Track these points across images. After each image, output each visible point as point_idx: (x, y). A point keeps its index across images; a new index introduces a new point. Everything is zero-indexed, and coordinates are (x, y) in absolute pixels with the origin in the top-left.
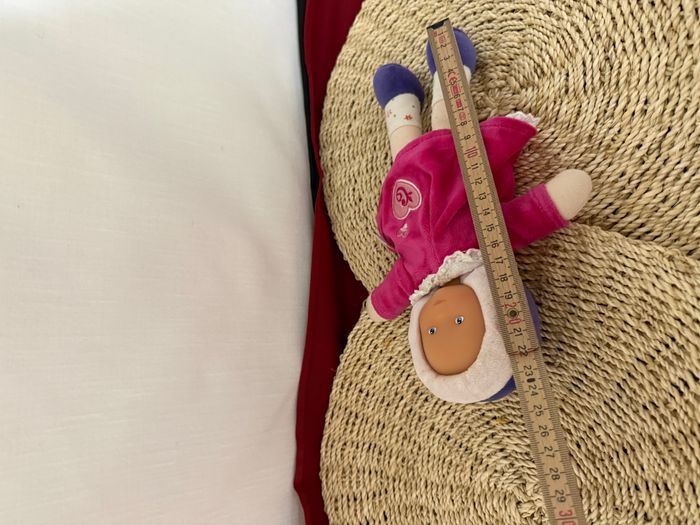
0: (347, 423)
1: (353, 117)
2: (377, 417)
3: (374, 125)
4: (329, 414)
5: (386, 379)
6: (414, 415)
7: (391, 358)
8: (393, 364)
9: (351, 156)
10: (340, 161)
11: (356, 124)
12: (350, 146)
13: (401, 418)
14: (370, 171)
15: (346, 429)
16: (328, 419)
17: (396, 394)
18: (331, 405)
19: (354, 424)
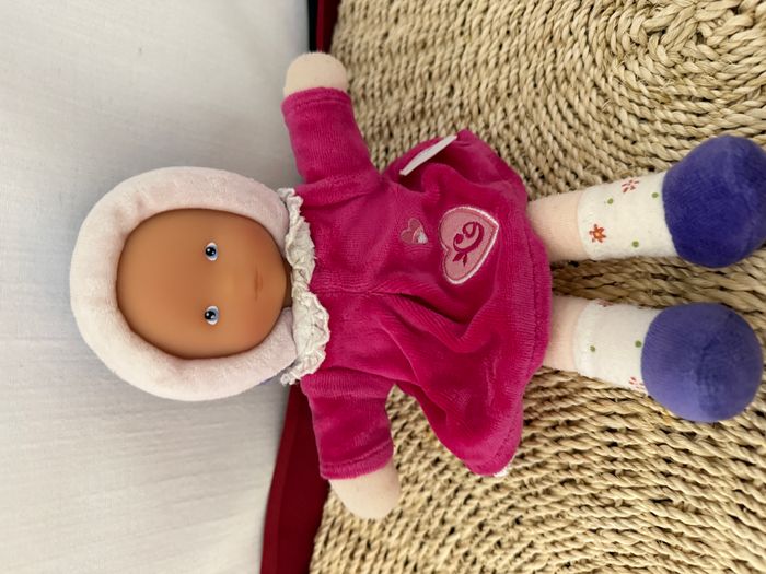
0: (352, 556)
1: (392, 20)
2: (403, 553)
3: (431, 35)
4: (322, 538)
5: (427, 494)
6: (474, 563)
7: (437, 461)
8: (441, 473)
9: (385, 88)
10: (364, 96)
11: (397, 32)
12: (383, 72)
13: (447, 562)
14: (418, 117)
15: (349, 566)
16: (319, 546)
17: (443, 522)
18: (326, 523)
19: (363, 558)
